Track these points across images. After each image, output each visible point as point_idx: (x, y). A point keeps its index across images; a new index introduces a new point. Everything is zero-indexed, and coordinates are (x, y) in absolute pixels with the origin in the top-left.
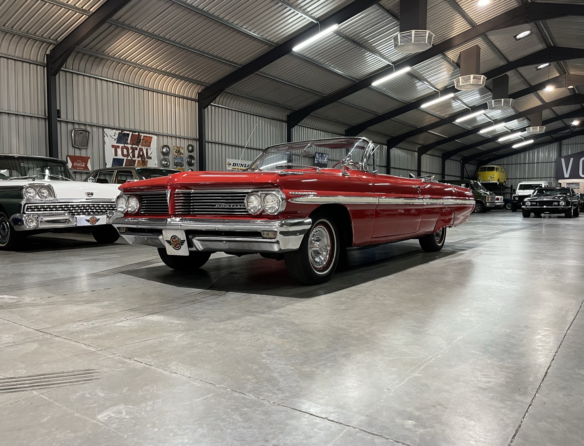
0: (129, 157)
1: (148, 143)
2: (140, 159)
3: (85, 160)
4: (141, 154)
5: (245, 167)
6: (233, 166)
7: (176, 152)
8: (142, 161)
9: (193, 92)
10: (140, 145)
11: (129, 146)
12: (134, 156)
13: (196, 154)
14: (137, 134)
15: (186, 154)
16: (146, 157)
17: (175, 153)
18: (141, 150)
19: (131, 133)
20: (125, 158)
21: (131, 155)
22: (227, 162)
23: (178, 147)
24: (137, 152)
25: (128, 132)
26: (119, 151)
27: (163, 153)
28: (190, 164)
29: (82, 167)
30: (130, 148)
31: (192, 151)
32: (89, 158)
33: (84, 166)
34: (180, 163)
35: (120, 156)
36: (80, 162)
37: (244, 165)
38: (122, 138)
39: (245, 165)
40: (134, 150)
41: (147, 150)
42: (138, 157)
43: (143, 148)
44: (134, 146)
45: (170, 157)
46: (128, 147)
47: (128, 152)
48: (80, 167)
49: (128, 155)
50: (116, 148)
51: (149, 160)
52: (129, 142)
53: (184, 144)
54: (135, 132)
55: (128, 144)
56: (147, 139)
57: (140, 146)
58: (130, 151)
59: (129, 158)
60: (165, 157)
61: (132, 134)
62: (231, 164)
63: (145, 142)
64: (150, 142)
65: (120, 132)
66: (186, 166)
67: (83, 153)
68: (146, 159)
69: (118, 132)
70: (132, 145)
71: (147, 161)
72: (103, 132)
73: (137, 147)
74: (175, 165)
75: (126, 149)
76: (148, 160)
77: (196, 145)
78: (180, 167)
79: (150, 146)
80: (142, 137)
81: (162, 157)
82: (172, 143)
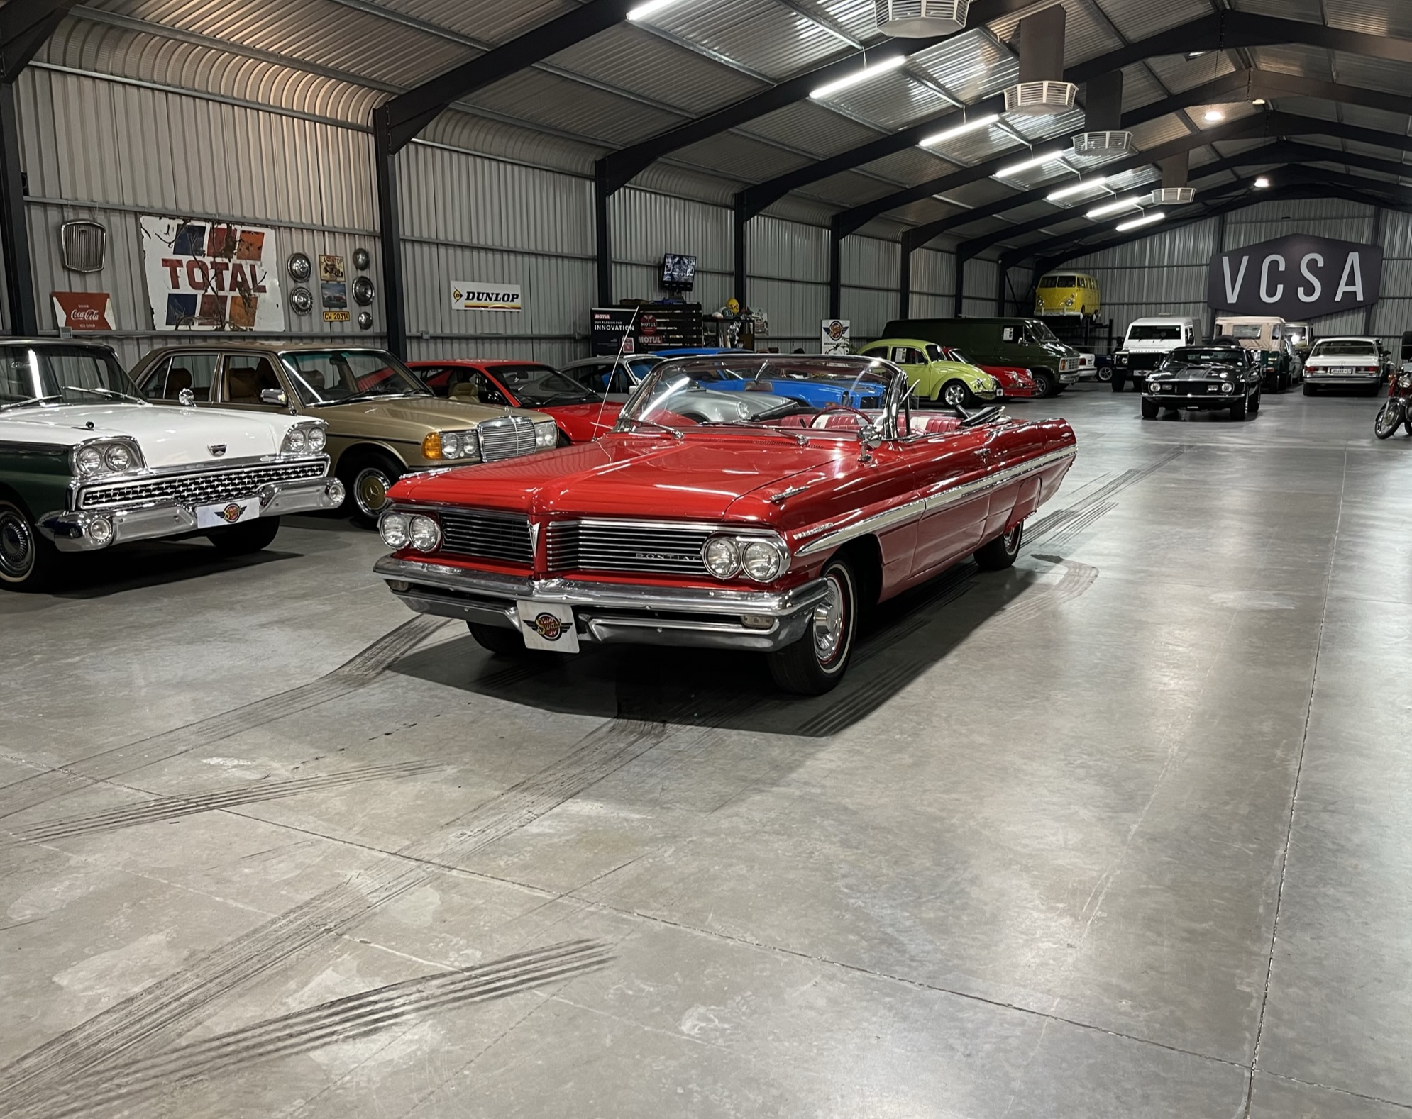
0: (210, 290)
1: (253, 248)
2: (237, 293)
3: (97, 301)
4: (239, 279)
5: (496, 300)
6: (468, 298)
7: (326, 271)
8: (244, 297)
9: (359, 107)
10: (235, 257)
11: (208, 260)
12: (221, 287)
13: (375, 273)
14: (224, 226)
15: (350, 274)
16: (251, 287)
17: (323, 274)
18: (237, 268)
19: (208, 226)
20: (200, 293)
21: (213, 283)
22: (453, 291)
23: (329, 257)
24: (227, 275)
25: (202, 224)
26: (182, 272)
27: (296, 277)
28: (362, 300)
29: (93, 321)
30: (209, 267)
31: (365, 266)
32: (108, 296)
33: (95, 318)
34: (339, 299)
35: (185, 289)
36: (85, 310)
37: (494, 296)
38: (187, 240)
39: (497, 295)
40: (219, 269)
41: (253, 267)
42: (232, 289)
43: (243, 262)
44: (218, 260)
45: (313, 285)
46: (204, 264)
47: (205, 275)
48: (84, 322)
49: (206, 285)
50: (172, 265)
51: (261, 296)
52: (205, 248)
53: (343, 248)
54: (220, 222)
55: (202, 254)
56: (251, 239)
57: (235, 260)
58: (211, 273)
59: (210, 292)
60: (300, 285)
61: (212, 228)
62: (461, 296)
63: (248, 248)
64: (260, 248)
65: (182, 222)
66: (352, 304)
67: (92, 285)
68: (252, 292)
69: (174, 223)
70: (215, 257)
71: (256, 298)
72: (138, 226)
73: (226, 260)
74: (325, 306)
75: (200, 268)
76: (257, 294)
77: (375, 249)
78: (338, 309)
79: (259, 258)
80: (238, 234)
81: (292, 285)
82: (315, 247)
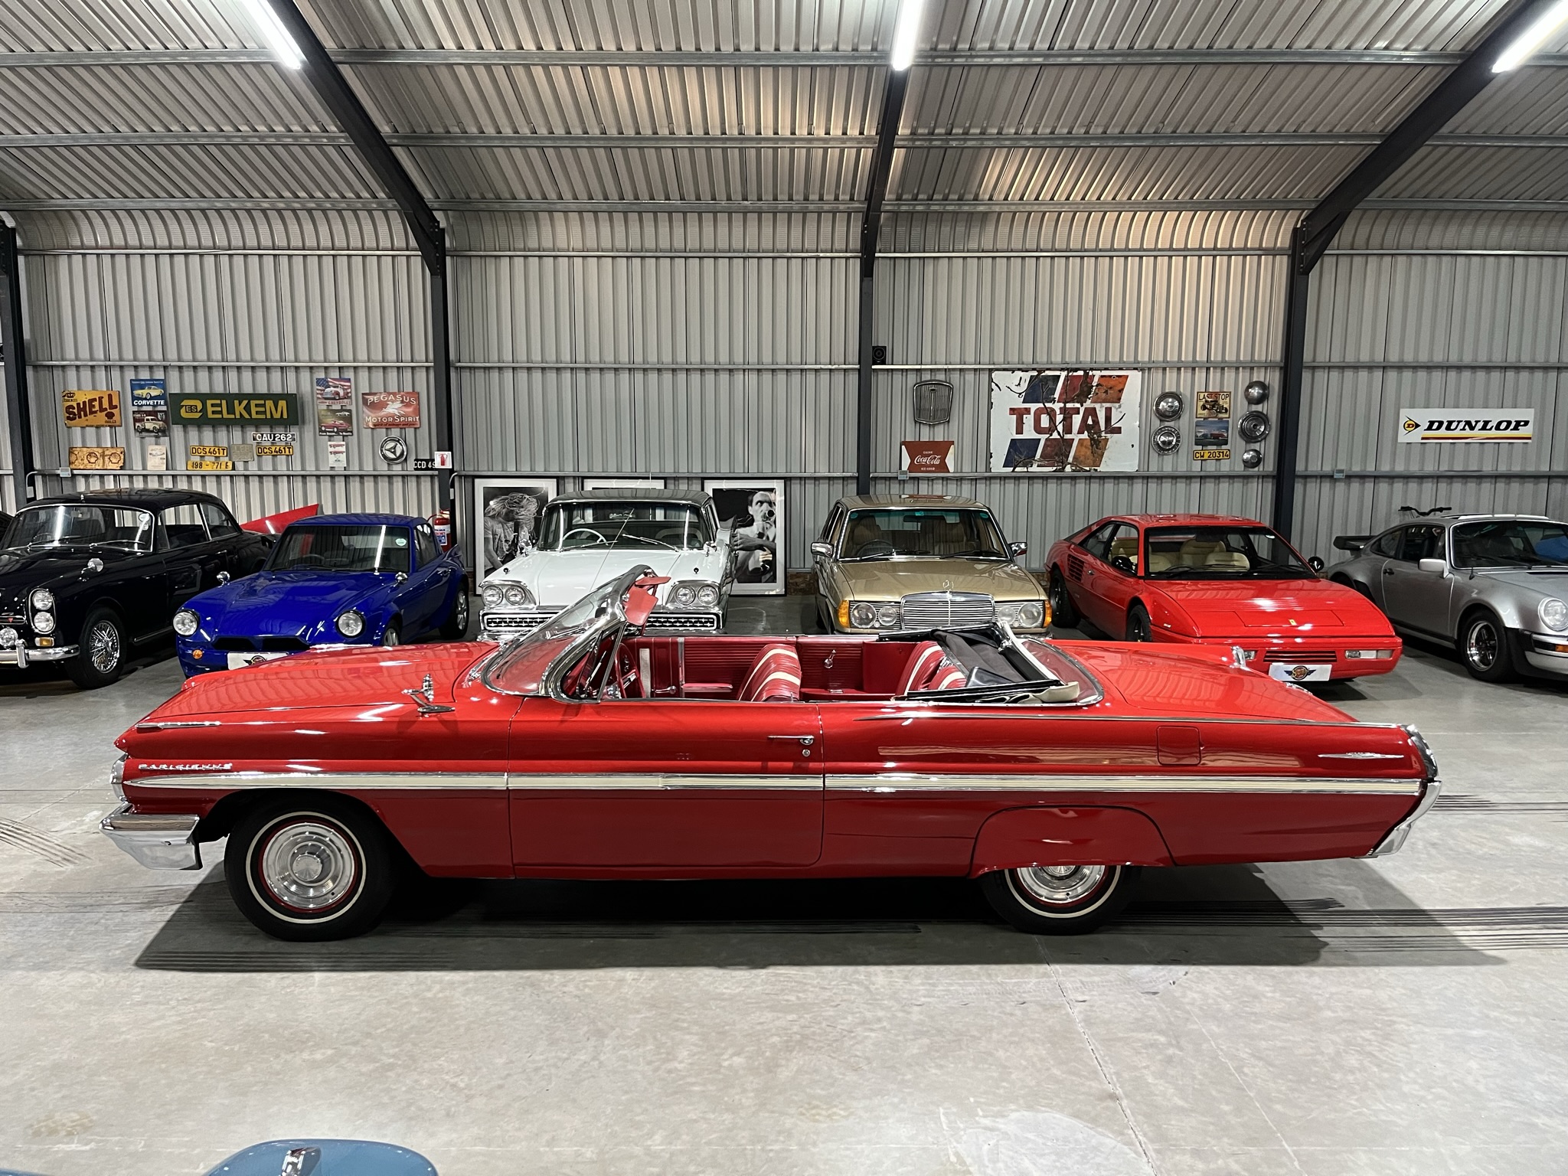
0: (1056, 433)
1: (1113, 391)
2: (1085, 435)
3: (941, 448)
4: (1090, 422)
5: (1484, 428)
6: (1430, 428)
7: (1204, 408)
8: (1092, 439)
10: (1089, 401)
11: (1057, 406)
12: (1068, 429)
13: (1271, 408)
14: (1081, 373)
15: (1238, 410)
16: (1103, 428)
17: (1200, 411)
18: (1091, 412)
19: (1063, 374)
20: (1043, 437)
21: (1060, 428)
22: (1403, 420)
23: (1211, 394)
24: (1077, 420)
25: (1057, 373)
26: (1029, 420)
27: (1162, 416)
28: (1248, 436)
29: (933, 465)
30: (1058, 412)
31: (1261, 399)
32: (953, 443)
33: (937, 462)
34: (1216, 437)
35: (1029, 433)
36: (928, 455)
37: (1480, 425)
38: (1038, 389)
39: (1486, 423)
40: (1068, 414)
41: (1108, 411)
42: (1080, 432)
43: (1097, 406)
44: (1069, 405)
45: (1185, 425)
46: (1053, 410)
47: (1052, 420)
48: (926, 466)
49: (1052, 428)
50: (1019, 414)
51: (1113, 438)
52: (1057, 395)
53: (1234, 387)
54: (1076, 370)
55: (1053, 401)
56: (1112, 383)
57: (1088, 404)
58: (1059, 418)
59: (1055, 435)
60: (1167, 424)
61: (1067, 376)
62: (1417, 426)
63: (1106, 392)
64: (1121, 391)
65: (1035, 373)
66: (1235, 442)
67: (939, 434)
68: (1103, 434)
69: (1027, 376)
70: (1065, 403)
71: (1107, 440)
73: (1078, 405)
74: (1196, 444)
75: (1048, 414)
76: (1108, 436)
77: (1274, 379)
78: (1215, 447)
79: (1119, 400)
80: (1096, 380)
81: (1156, 423)
82: (1193, 386)
